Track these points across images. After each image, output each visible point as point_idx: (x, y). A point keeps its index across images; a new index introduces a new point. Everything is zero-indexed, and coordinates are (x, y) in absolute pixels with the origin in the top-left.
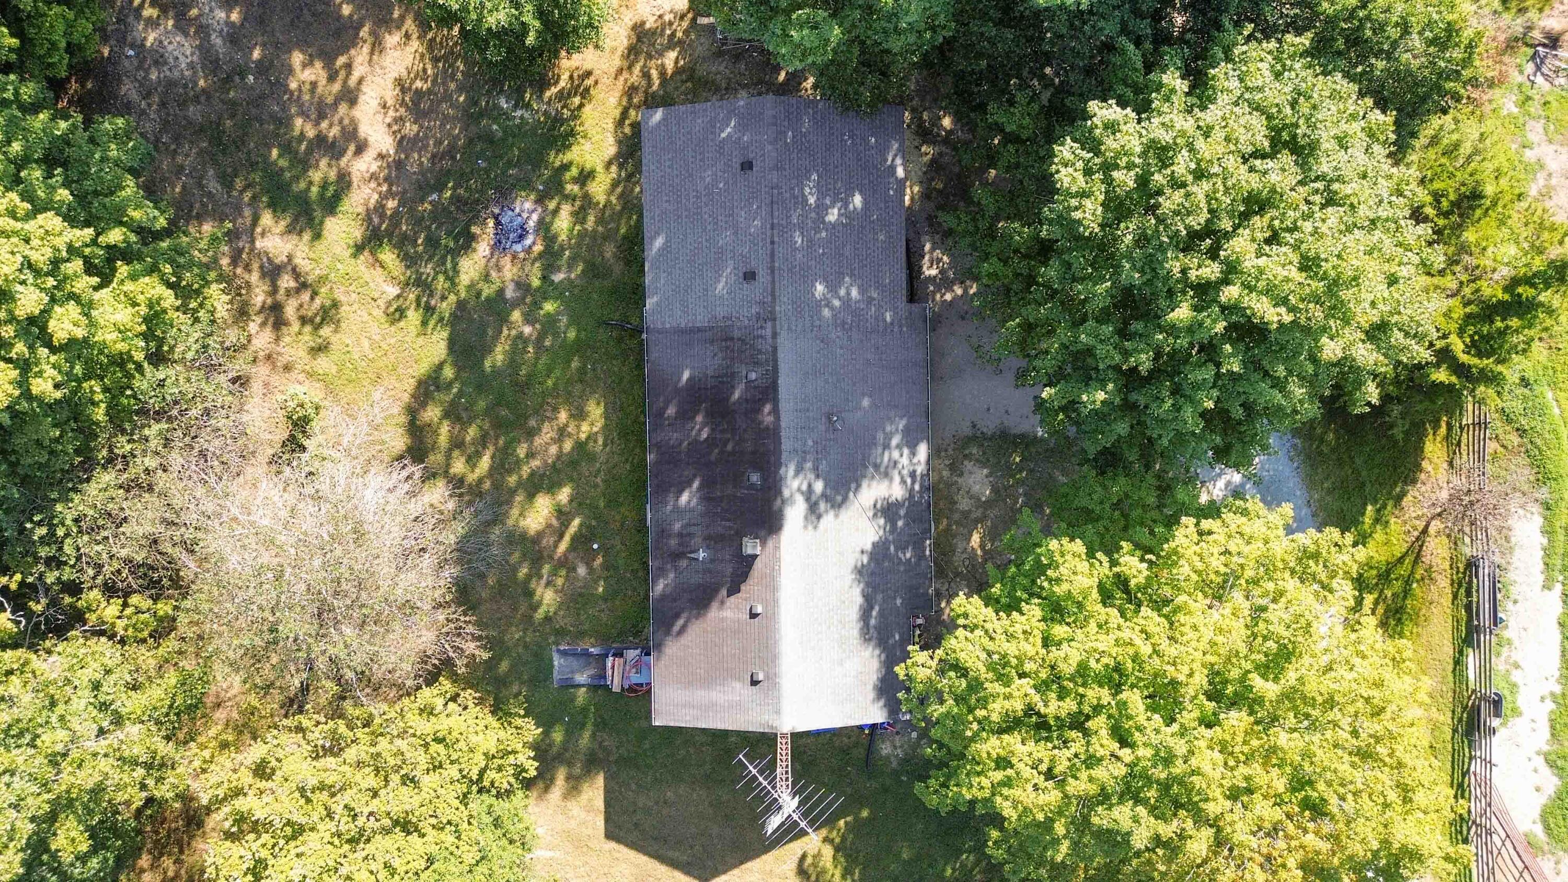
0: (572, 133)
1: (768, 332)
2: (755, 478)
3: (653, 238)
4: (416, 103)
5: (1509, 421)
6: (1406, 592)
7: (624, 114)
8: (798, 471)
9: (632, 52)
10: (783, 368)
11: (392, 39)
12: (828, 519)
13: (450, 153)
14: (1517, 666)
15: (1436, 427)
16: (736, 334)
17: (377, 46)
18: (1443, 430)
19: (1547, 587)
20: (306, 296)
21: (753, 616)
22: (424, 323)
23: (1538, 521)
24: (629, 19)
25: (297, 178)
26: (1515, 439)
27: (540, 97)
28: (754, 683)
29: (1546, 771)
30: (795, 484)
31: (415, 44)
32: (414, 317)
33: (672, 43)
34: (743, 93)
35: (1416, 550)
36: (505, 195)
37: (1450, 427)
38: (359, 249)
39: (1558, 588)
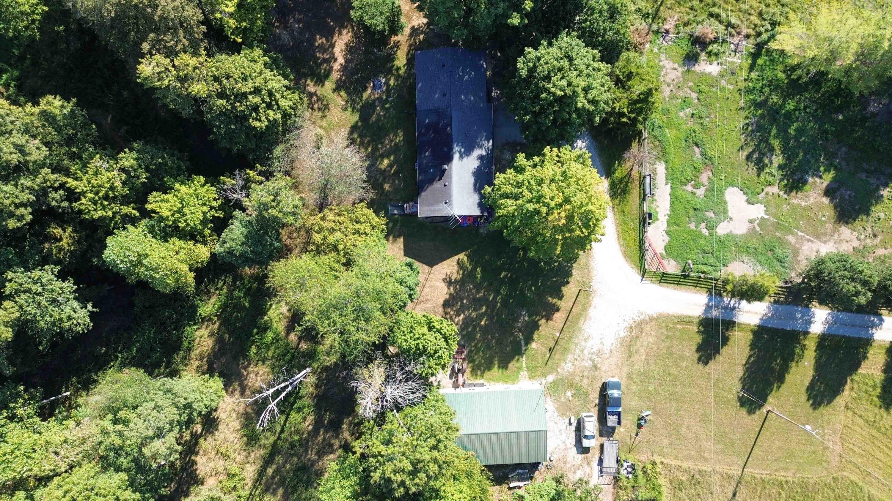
0: (394, 58)
1: (449, 110)
2: (446, 149)
3: (418, 84)
4: (350, 51)
5: (656, 138)
6: (627, 185)
7: (409, 52)
8: (457, 145)
9: (411, 35)
10: (453, 120)
11: (345, 32)
12: (465, 159)
13: (360, 64)
14: (658, 207)
15: (635, 140)
16: (440, 110)
17: (340, 34)
18: (637, 140)
19: (666, 184)
20: (320, 103)
21: (445, 185)
22: (353, 111)
23: (664, 166)
24: (410, 26)
25: (317, 69)
26: (658, 143)
27: (385, 48)
28: (446, 203)
29: (665, 235)
30: (457, 149)
31: (350, 34)
32: (350, 110)
33: (422, 32)
34: (442, 47)
35: (629, 174)
36: (376, 76)
37: (639, 139)
38: (334, 91)
39: (669, 184)
